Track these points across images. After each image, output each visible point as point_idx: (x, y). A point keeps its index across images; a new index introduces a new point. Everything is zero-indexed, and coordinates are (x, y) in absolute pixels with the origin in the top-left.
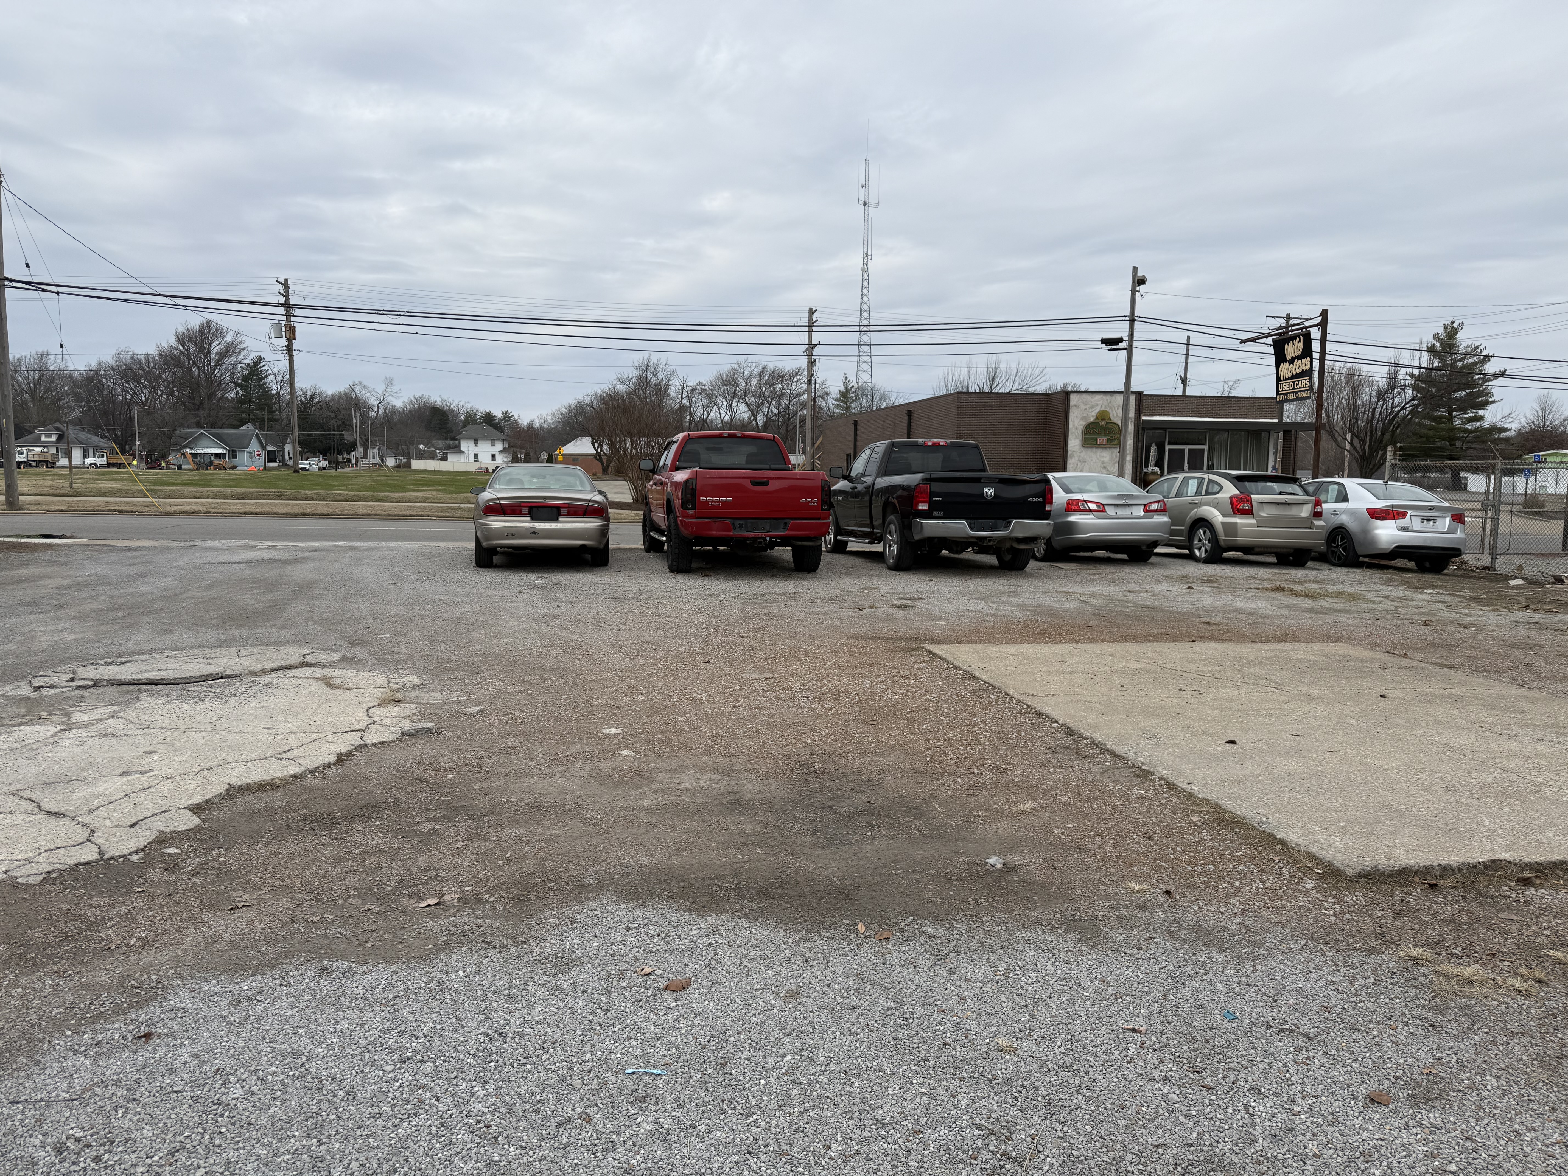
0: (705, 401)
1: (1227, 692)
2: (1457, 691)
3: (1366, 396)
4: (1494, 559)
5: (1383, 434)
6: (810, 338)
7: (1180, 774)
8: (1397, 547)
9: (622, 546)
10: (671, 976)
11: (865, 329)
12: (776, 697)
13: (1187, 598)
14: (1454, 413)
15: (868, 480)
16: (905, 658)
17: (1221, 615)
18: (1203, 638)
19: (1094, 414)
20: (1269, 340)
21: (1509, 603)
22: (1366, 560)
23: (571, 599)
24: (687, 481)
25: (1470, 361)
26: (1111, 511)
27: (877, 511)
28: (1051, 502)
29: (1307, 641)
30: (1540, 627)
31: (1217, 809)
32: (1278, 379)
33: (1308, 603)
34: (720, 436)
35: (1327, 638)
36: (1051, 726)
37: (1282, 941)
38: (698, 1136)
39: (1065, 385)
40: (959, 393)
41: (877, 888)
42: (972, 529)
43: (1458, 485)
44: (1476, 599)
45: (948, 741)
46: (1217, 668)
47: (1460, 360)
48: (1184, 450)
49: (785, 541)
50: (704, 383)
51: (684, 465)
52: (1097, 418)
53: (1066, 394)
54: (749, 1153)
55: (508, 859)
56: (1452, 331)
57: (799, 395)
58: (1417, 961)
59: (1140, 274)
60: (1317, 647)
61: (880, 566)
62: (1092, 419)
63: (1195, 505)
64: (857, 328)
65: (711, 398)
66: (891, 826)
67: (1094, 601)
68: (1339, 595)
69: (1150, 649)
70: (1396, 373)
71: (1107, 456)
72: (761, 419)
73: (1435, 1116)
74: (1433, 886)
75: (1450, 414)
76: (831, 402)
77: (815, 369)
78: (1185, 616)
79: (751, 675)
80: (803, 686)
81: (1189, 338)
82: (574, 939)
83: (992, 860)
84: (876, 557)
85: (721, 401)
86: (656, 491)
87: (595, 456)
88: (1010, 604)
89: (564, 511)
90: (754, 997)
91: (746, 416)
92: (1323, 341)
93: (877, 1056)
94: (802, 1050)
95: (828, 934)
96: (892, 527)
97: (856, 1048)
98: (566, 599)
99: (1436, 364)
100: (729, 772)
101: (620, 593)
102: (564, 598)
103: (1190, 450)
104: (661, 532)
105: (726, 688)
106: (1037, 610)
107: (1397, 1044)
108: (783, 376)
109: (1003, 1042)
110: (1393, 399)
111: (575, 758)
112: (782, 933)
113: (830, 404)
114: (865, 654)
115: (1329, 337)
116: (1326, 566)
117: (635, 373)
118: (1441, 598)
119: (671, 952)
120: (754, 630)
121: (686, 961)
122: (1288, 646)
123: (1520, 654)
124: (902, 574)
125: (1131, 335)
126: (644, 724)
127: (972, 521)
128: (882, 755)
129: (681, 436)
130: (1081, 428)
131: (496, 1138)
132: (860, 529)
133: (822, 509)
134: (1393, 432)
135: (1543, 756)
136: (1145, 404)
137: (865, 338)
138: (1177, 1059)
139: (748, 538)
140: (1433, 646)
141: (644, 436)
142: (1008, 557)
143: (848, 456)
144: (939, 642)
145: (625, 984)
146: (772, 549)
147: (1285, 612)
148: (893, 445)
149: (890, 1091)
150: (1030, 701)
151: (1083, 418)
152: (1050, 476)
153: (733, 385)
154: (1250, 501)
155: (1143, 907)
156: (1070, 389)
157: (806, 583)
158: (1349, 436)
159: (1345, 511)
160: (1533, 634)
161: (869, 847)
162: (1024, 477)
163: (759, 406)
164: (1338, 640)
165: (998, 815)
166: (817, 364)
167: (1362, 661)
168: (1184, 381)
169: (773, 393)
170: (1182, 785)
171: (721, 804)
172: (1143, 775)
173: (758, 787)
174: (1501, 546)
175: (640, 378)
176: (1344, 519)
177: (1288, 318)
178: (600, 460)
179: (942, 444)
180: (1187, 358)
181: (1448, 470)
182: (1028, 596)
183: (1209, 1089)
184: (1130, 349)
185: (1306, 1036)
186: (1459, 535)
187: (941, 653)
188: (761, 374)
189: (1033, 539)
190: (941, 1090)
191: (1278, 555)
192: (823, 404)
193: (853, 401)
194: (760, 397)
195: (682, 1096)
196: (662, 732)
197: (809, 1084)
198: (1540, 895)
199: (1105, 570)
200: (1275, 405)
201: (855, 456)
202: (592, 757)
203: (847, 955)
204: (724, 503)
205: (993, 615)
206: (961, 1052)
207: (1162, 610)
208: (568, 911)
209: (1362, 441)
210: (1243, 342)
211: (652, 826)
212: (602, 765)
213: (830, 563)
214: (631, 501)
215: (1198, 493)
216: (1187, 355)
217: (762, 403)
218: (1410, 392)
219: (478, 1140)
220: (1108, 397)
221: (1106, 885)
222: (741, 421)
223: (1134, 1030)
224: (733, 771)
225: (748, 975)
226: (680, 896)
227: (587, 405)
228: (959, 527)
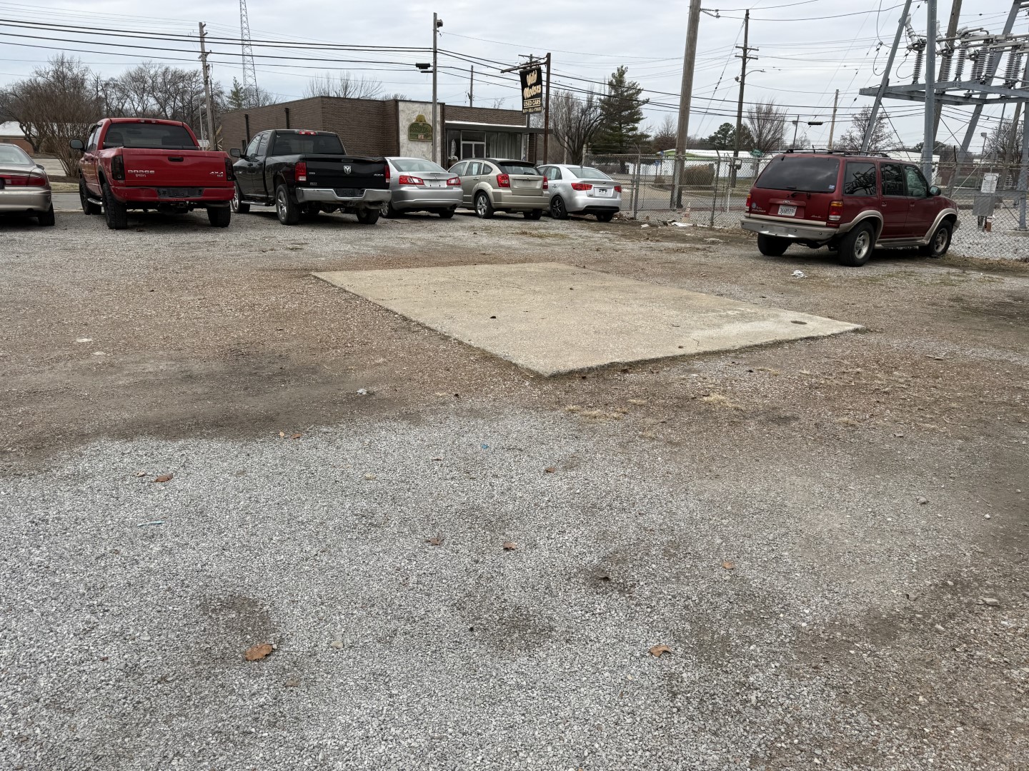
0: (119, 94)
1: (494, 292)
2: (607, 284)
3: (576, 113)
4: (635, 213)
5: (585, 137)
6: (203, 47)
7: (465, 336)
8: (587, 207)
9: (64, 210)
10: (158, 474)
11: (246, 43)
12: (208, 311)
13: (473, 239)
14: (622, 125)
15: (261, 159)
16: (299, 281)
17: (491, 249)
18: (481, 263)
19: (415, 117)
20: (518, 71)
21: (638, 236)
22: (572, 215)
23: (27, 251)
24: (114, 157)
25: (631, 92)
26: (427, 184)
27: (269, 182)
28: (389, 177)
29: (537, 262)
30: (652, 249)
31: (484, 351)
32: (523, 99)
33: (539, 241)
34: (138, 122)
35: (547, 260)
36: (394, 317)
37: (512, 411)
38: (191, 548)
39: (396, 96)
40: (322, 97)
41: (290, 413)
42: (338, 195)
43: (624, 170)
44: (624, 236)
45: (331, 330)
46: (488, 279)
47: (626, 91)
48: (472, 145)
49: (201, 204)
50: (116, 79)
51: (111, 144)
52: (417, 120)
53: (396, 102)
54: (224, 549)
55: (20, 426)
56: (622, 73)
57: (198, 92)
58: (573, 411)
59: (438, 18)
60: (541, 265)
61: (276, 221)
62: (414, 121)
63: (477, 180)
64: (240, 42)
65: (123, 92)
66: (297, 380)
67: (419, 243)
68: (556, 235)
69: (452, 270)
70: (592, 98)
71: (425, 147)
72: (169, 112)
73: (573, 473)
74: (584, 378)
75: (621, 126)
76: (226, 100)
77: (210, 72)
78: (472, 250)
79: (186, 298)
80: (228, 303)
81: (472, 67)
82: (84, 464)
83: (360, 391)
84: (273, 216)
85: (132, 94)
86: (88, 166)
87: (25, 138)
88: (367, 246)
89: (8, 181)
90: (216, 478)
91: (156, 107)
92: (548, 73)
93: (297, 493)
94: (250, 498)
95: (261, 440)
96: (282, 193)
97: (284, 492)
98: (23, 251)
99: (613, 93)
100: (181, 360)
101: (70, 246)
102: (21, 250)
103: (475, 145)
104: (98, 199)
105: (169, 307)
106: (385, 249)
107: (560, 447)
108: (184, 77)
109: (368, 475)
110: (590, 114)
111: (58, 360)
112: (230, 443)
113: (225, 100)
114: (270, 280)
115: (552, 71)
116: (550, 219)
117: (52, 68)
118: (607, 235)
119: (157, 462)
120: (185, 268)
121: (168, 466)
122: (526, 265)
123: (640, 264)
124: (292, 227)
125: (435, 62)
126: (109, 334)
127: (338, 190)
128: (288, 340)
129: (104, 121)
130: (407, 127)
131: (55, 572)
132: (257, 195)
133: (228, 180)
134: (590, 136)
135: (641, 313)
136: (447, 111)
137: (247, 50)
138: (458, 469)
139: (172, 202)
140: (598, 262)
141: (69, 121)
142: (364, 215)
143: (244, 141)
144: (321, 271)
145: (127, 483)
146: (191, 210)
147: (526, 246)
148: (276, 133)
149: (305, 508)
150: (381, 303)
151: (408, 120)
152: (388, 159)
153: (142, 82)
154: (508, 178)
155: (443, 404)
156: (399, 99)
157: (221, 235)
158: (566, 138)
159: (560, 185)
160: (648, 253)
161: (283, 393)
162: (371, 159)
163: (166, 100)
164: (553, 260)
165: (363, 367)
166: (211, 68)
167: (563, 271)
168: (471, 97)
169: (177, 91)
170: (466, 341)
171: (177, 379)
172: (445, 338)
173: (203, 367)
174: (639, 206)
175: (56, 72)
176: (560, 190)
177: (531, 57)
178: (30, 141)
179: (312, 133)
180: (472, 81)
181: (618, 161)
182: (378, 240)
183: (473, 479)
184: (434, 72)
185: (520, 450)
186: (618, 199)
187: (323, 278)
188: (165, 73)
189: (379, 203)
190: (335, 503)
191: (525, 213)
192: (219, 101)
193: (243, 100)
194: (166, 92)
195: (177, 531)
196: (124, 338)
197: (256, 513)
198: (631, 377)
199: (426, 223)
200: (522, 116)
201: (249, 141)
202: (72, 358)
203: (274, 449)
204: (149, 175)
205: (356, 253)
206: (345, 484)
207: (459, 248)
208: (76, 450)
209: (573, 142)
210: (503, 72)
211: (129, 396)
212: (81, 363)
213: (237, 221)
214: (65, 175)
215: (478, 173)
216: (472, 79)
217: (169, 98)
218: (599, 111)
219: (42, 575)
220: (423, 106)
221: (424, 396)
222: (153, 111)
223: (438, 460)
224: (183, 358)
225: (211, 467)
226: (157, 432)
227: (11, 93)
228: (329, 193)
